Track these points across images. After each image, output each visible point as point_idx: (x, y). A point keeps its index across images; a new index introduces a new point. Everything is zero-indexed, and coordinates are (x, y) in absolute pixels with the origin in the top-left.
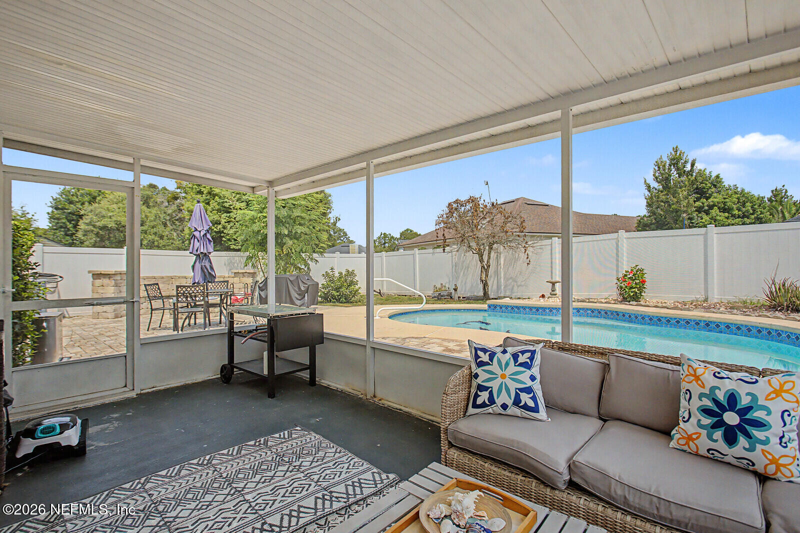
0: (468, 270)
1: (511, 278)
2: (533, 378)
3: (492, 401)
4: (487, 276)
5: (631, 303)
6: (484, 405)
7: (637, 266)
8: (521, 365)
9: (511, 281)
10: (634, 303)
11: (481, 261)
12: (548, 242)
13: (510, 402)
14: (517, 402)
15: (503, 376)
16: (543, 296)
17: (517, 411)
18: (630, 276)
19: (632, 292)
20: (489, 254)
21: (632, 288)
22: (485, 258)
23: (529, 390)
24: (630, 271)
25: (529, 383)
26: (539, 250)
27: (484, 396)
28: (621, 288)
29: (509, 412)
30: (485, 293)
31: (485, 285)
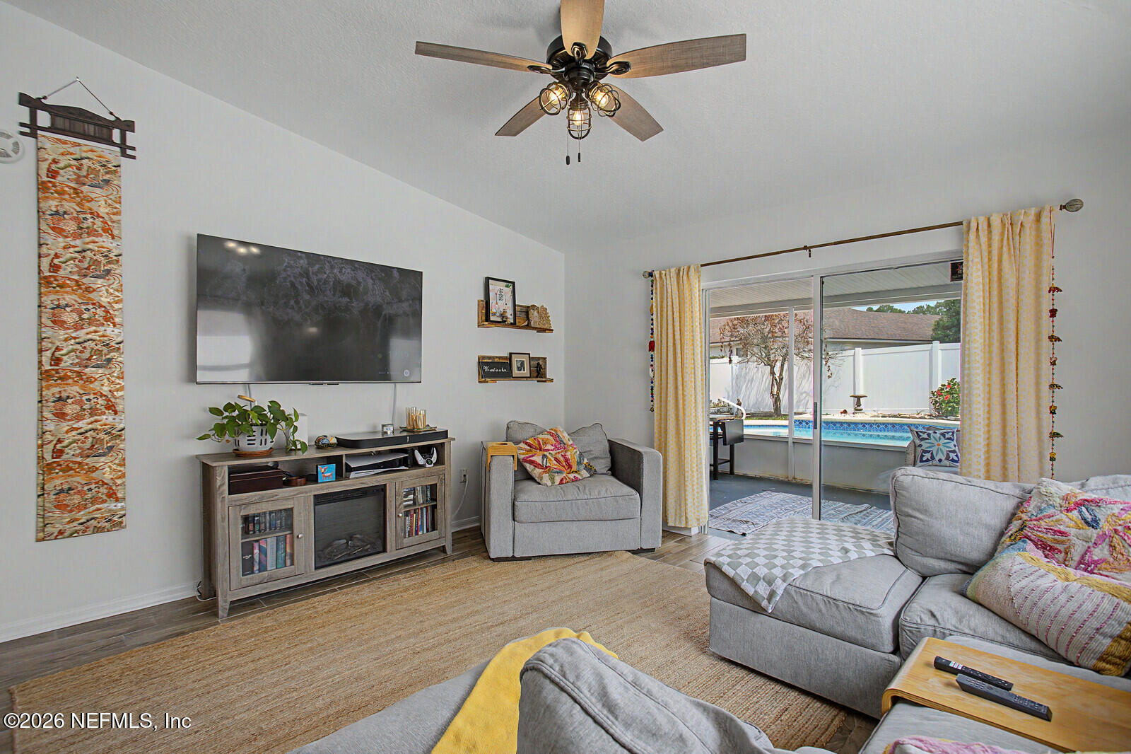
0: (751, 384)
1: (805, 392)
2: (955, 446)
3: (933, 458)
4: (779, 389)
5: (949, 418)
6: (928, 460)
7: (954, 379)
8: (948, 439)
9: (804, 395)
10: (953, 418)
11: (772, 373)
12: (851, 352)
13: (943, 458)
14: (948, 458)
15: (939, 445)
16: (845, 412)
17: (947, 463)
18: (947, 390)
19: (950, 407)
20: (782, 366)
21: (949, 402)
22: (777, 370)
23: (954, 452)
24: (947, 384)
25: (954, 448)
26: (841, 362)
27: (928, 456)
28: (936, 402)
29: (942, 464)
30: (777, 408)
31: (777, 400)
